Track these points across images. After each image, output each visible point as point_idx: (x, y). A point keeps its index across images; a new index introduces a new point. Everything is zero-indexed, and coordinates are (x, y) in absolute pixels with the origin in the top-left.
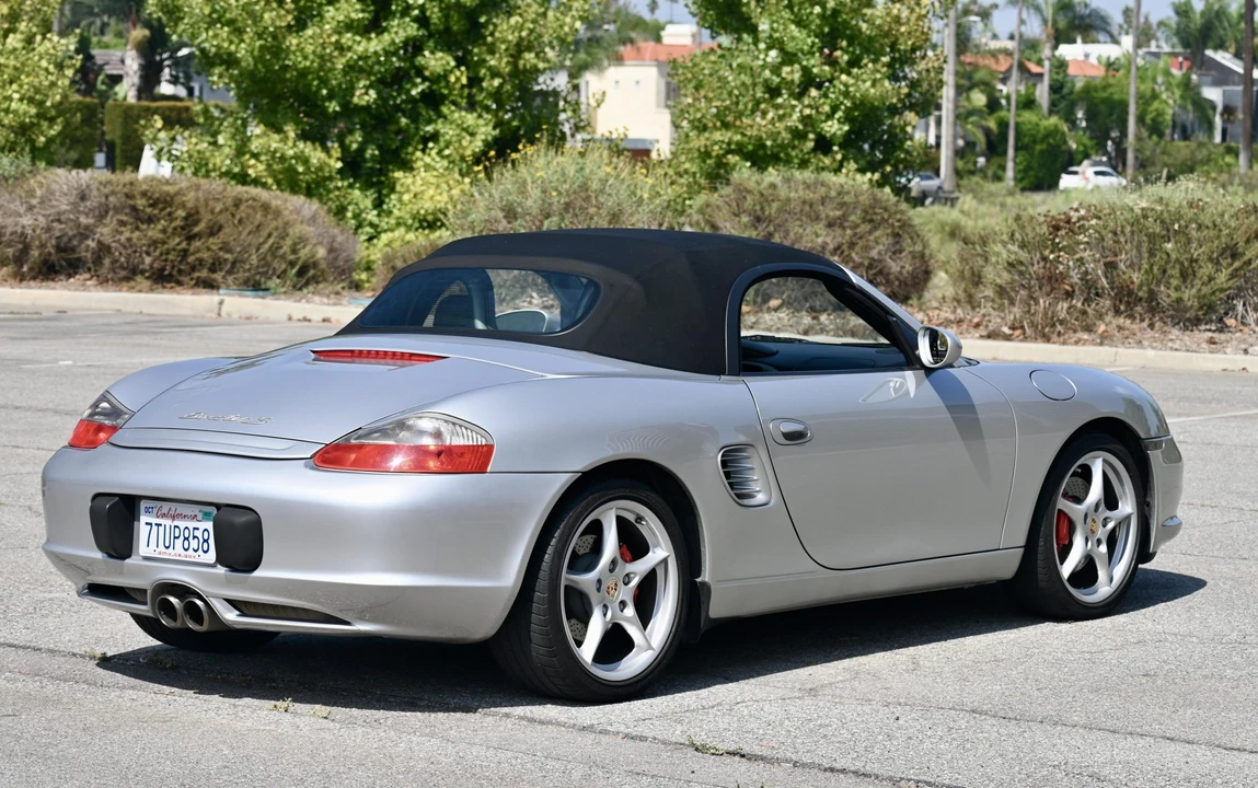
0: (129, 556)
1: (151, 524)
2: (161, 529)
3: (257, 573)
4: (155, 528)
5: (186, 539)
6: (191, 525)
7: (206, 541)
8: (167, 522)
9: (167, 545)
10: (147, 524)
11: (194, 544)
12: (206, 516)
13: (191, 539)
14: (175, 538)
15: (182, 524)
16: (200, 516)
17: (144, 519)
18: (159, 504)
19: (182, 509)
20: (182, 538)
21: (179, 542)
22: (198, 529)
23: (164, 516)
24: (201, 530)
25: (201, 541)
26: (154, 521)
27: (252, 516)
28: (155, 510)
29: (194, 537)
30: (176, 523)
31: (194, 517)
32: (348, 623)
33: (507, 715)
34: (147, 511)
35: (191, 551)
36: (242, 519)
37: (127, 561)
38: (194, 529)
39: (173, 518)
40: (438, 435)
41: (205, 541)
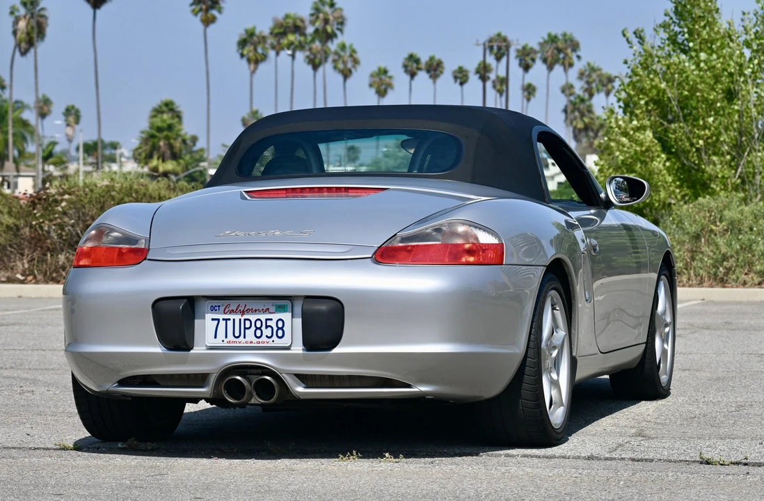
0: (192, 348)
1: (218, 320)
2: (230, 323)
3: (336, 350)
4: (222, 323)
5: (257, 328)
6: (263, 317)
7: (282, 329)
8: (237, 317)
9: (237, 335)
10: (213, 319)
11: (267, 332)
12: (281, 309)
13: (263, 328)
14: (245, 328)
15: (253, 317)
16: (272, 309)
17: (209, 316)
18: (226, 302)
19: (251, 304)
20: (253, 328)
21: (250, 333)
22: (271, 319)
23: (232, 312)
24: (275, 321)
25: (275, 329)
26: (221, 317)
27: (333, 304)
28: (222, 308)
29: (267, 327)
30: (246, 317)
31: (267, 311)
32: (409, 386)
33: (508, 455)
34: (213, 309)
35: (264, 338)
36: (323, 307)
37: (191, 351)
38: (267, 320)
39: (243, 313)
40: (465, 236)
41: (279, 328)
